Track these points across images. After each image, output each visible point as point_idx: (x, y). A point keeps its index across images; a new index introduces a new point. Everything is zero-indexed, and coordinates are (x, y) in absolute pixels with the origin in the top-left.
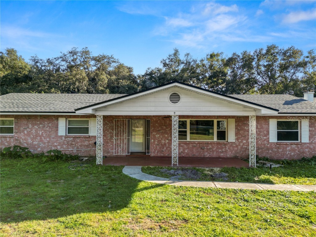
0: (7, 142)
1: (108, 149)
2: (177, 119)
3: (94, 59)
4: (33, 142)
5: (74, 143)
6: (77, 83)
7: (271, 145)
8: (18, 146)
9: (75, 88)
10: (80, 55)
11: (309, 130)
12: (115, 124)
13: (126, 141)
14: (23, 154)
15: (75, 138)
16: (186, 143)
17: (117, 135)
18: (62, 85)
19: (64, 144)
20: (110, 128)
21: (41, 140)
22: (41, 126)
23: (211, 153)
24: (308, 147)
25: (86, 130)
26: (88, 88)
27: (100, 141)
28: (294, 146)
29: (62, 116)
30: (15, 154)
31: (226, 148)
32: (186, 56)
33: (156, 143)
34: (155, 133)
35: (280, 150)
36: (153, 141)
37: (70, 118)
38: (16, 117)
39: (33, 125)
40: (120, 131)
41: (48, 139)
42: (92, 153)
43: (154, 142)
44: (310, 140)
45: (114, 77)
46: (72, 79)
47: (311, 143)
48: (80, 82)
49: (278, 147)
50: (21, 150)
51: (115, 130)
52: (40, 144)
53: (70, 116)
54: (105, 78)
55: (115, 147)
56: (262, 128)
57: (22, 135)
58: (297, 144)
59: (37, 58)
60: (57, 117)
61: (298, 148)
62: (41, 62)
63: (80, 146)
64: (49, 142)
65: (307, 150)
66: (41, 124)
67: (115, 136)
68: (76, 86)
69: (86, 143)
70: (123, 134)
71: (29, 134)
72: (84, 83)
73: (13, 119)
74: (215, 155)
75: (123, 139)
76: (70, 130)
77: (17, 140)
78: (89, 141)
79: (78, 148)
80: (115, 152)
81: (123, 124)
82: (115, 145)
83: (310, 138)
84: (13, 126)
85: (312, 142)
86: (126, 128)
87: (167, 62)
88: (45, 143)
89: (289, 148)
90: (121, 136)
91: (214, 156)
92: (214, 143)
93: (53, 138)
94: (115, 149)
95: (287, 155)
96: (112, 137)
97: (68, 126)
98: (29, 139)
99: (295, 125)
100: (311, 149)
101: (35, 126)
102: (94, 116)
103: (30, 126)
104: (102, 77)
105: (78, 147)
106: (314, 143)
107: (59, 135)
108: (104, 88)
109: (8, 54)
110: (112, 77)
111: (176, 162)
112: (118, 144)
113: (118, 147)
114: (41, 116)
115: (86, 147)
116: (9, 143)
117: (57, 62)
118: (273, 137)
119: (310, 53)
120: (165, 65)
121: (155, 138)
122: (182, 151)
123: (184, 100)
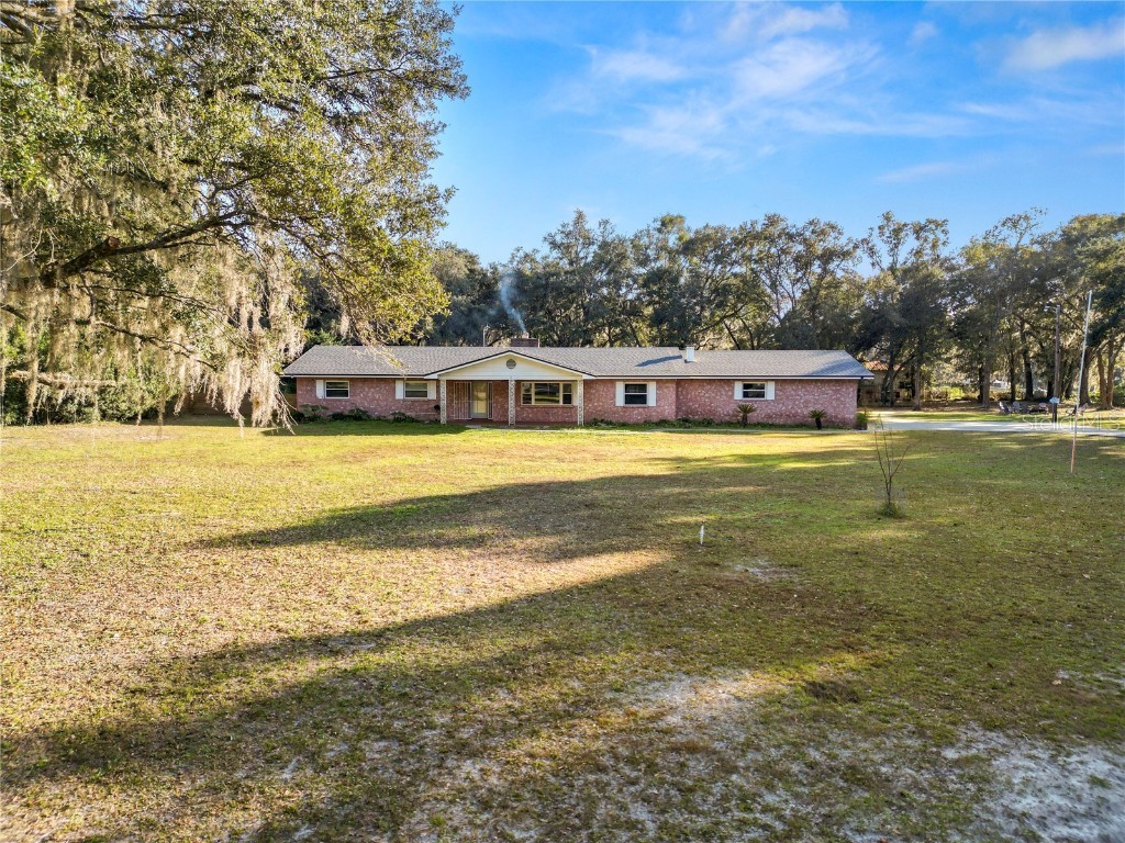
0: (343, 406)
2: (514, 382)
4: (370, 406)
5: (413, 407)
7: (617, 408)
8: (358, 409)
11: (657, 393)
12: (455, 387)
13: (467, 405)
14: (364, 417)
15: (413, 401)
16: (530, 408)
17: (458, 398)
19: (403, 407)
20: (452, 391)
21: (378, 404)
22: (377, 389)
24: (655, 411)
25: (425, 394)
27: (444, 403)
28: (641, 410)
29: (400, 379)
30: (358, 416)
31: (571, 412)
32: (603, 226)
33: (499, 407)
34: (498, 398)
35: (627, 414)
36: (496, 405)
37: (410, 381)
38: (351, 379)
39: (369, 388)
41: (386, 403)
44: (657, 403)
47: (658, 406)
49: (625, 411)
51: (456, 394)
52: (378, 408)
53: (409, 379)
56: (609, 391)
57: (359, 399)
58: (644, 408)
60: (394, 380)
61: (645, 411)
63: (419, 409)
64: (386, 406)
65: (654, 414)
66: (377, 387)
67: (456, 399)
69: (426, 407)
70: (464, 398)
71: (365, 397)
73: (348, 381)
74: (560, 419)
75: (464, 403)
76: (408, 394)
77: (354, 404)
78: (428, 405)
80: (456, 416)
81: (464, 388)
82: (456, 409)
83: (657, 401)
84: (348, 389)
86: (466, 392)
87: (559, 239)
88: (382, 407)
90: (461, 400)
91: (558, 421)
92: (559, 407)
93: (391, 402)
94: (455, 413)
95: (634, 418)
96: (452, 401)
97: (406, 390)
98: (366, 402)
99: (643, 388)
100: (658, 412)
101: (372, 390)
102: (437, 380)
103: (366, 389)
105: (417, 411)
106: (661, 407)
107: (397, 398)
111: (513, 420)
114: (377, 378)
115: (425, 411)
116: (345, 407)
118: (620, 401)
119: (887, 218)
120: (554, 245)
121: (497, 402)
122: (528, 415)
123: (519, 365)
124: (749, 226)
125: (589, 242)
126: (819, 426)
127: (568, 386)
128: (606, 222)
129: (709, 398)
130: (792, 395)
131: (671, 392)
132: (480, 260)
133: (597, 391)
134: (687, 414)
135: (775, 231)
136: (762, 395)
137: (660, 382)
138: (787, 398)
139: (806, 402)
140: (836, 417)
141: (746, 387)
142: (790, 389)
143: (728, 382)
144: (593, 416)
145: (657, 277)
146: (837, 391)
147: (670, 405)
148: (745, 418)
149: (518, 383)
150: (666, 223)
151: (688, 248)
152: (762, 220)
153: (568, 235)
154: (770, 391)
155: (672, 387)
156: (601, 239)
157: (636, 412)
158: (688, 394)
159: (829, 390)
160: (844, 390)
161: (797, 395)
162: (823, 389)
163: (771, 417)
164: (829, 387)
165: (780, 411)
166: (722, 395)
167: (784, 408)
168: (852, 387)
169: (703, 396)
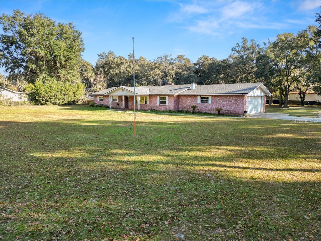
7: (158, 106)
11: (168, 100)
21: (108, 103)
25: (116, 100)
31: (147, 106)
43: (130, 104)
49: (160, 106)
56: (156, 99)
61: (165, 107)
65: (168, 108)
71: (106, 101)
78: (117, 103)
83: (168, 103)
92: (144, 105)
95: (162, 109)
106: (170, 105)
118: (158, 103)
123: (124, 91)
127: (146, 98)
130: (218, 102)
131: (172, 100)
133: (153, 100)
134: (183, 108)
136: (207, 101)
137: (169, 96)
138: (216, 103)
139: (224, 105)
140: (235, 111)
141: (202, 98)
142: (217, 99)
143: (195, 96)
146: (236, 100)
147: (172, 105)
148: (193, 110)
154: (210, 100)
155: (173, 98)
157: (163, 107)
159: (233, 100)
160: (239, 100)
161: (220, 102)
162: (230, 99)
163: (210, 110)
164: (232, 98)
165: (213, 108)
166: (193, 101)
167: (215, 107)
168: (242, 98)
169: (188, 102)
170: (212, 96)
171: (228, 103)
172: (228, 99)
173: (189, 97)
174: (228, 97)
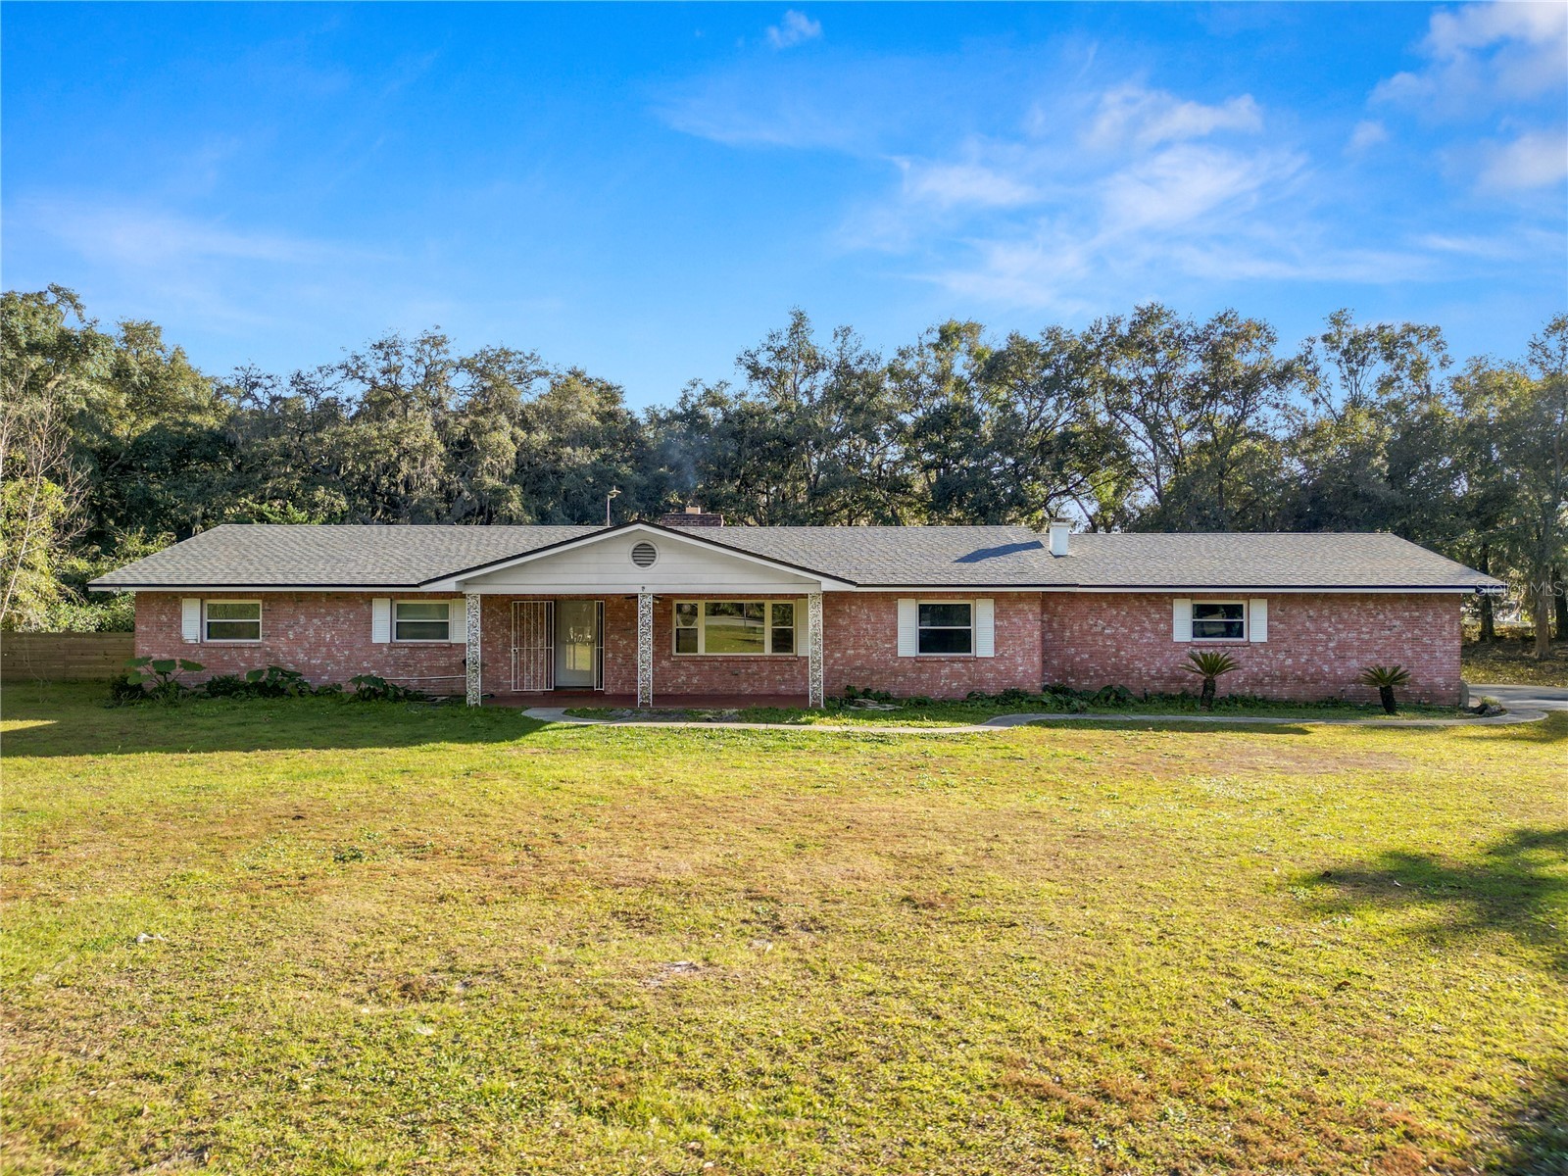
0: (245, 660)
1: (498, 677)
2: (649, 600)
3: (466, 365)
4: (309, 659)
5: (411, 662)
6: (404, 466)
7: (902, 662)
8: (277, 669)
9: (396, 485)
10: (412, 352)
11: (996, 626)
12: (516, 614)
13: (542, 657)
14: (289, 687)
15: (414, 648)
16: (695, 661)
17: (519, 641)
18: (351, 474)
19: (387, 664)
20: (502, 624)
21: (330, 655)
22: (328, 619)
23: (756, 684)
24: (992, 669)
25: (443, 630)
26: (442, 484)
27: (474, 653)
28: (957, 666)
29: (381, 595)
30: (272, 687)
31: (792, 670)
32: (840, 339)
33: (620, 660)
34: (617, 637)
35: (924, 676)
36: (610, 655)
37: (403, 598)
38: (265, 597)
39: (310, 617)
40: (529, 630)
41: (346, 653)
42: (456, 687)
43: (614, 658)
44: (996, 650)
45: (541, 437)
46: (386, 451)
47: (999, 658)
48: (415, 460)
49: (920, 668)
50: (286, 678)
51: (516, 630)
52: (328, 665)
53: (402, 595)
54: (503, 441)
55: (516, 671)
56: (881, 620)
57: (282, 644)
58: (965, 661)
59: (254, 373)
60: (369, 598)
61: (969, 669)
62: (268, 383)
63: (427, 668)
64: (348, 659)
65: (990, 675)
66: (329, 614)
67: (516, 643)
68: (400, 477)
69: (442, 662)
70: (536, 640)
71: (299, 640)
72: (427, 467)
73: (259, 602)
74: (765, 688)
75: (536, 652)
76: (401, 630)
77: (268, 654)
78: (449, 657)
79: (421, 674)
80: (516, 684)
81: (535, 614)
82: (516, 666)
83: (997, 646)
84: (260, 621)
85: (1002, 655)
86: (542, 624)
87: (763, 360)
88: (338, 663)
89: (946, 671)
90: (529, 645)
91: (761, 693)
92: (763, 659)
93: (360, 649)
94: (516, 677)
95: (941, 688)
96: (507, 645)
97: (395, 621)
98: (299, 650)
99: (964, 613)
100: (999, 672)
101: (315, 621)
102: (458, 595)
103: (302, 619)
104: (495, 437)
105: (422, 671)
106: (1007, 659)
107: (375, 640)
108: (504, 478)
109: (126, 340)
110: (534, 436)
111: (648, 698)
112: (522, 663)
113: (522, 672)
114: (328, 593)
115: (442, 672)
116: (249, 661)
117: (329, 382)
118: (907, 643)
119: (1337, 321)
120: (756, 372)
121: (615, 649)
122: (685, 679)
123: (664, 560)
124: (1105, 327)
125: (815, 365)
126: (1389, 705)
127: (786, 610)
128: (847, 331)
129: (1113, 637)
130: (1307, 632)
131: (1029, 625)
132: (626, 397)
133: (854, 620)
134: (1064, 675)
135: (1155, 332)
136: (1237, 631)
137: (1004, 599)
138: (1297, 636)
139: (1343, 646)
141: (1201, 611)
142: (1302, 617)
143: (1159, 600)
144: (845, 682)
145: (940, 421)
146: (1413, 623)
147: (1028, 653)
148: (1209, 686)
149: (663, 601)
150: (947, 336)
151: (994, 368)
152: (1129, 316)
153: (780, 354)
154: (1257, 624)
155: (1032, 613)
156: (838, 359)
157: (947, 672)
158: (1063, 627)
159: (1395, 621)
160: (1429, 619)
161: (1320, 630)
162: (1381, 617)
163: (1260, 682)
164: (1394, 610)
165: (1281, 668)
166: (1144, 630)
167: (1289, 662)
168: (1447, 611)
169: (1101, 633)
170: (1271, 598)
171: (1367, 637)
172: (1370, 615)
173: (1110, 605)
174: (1371, 605)
